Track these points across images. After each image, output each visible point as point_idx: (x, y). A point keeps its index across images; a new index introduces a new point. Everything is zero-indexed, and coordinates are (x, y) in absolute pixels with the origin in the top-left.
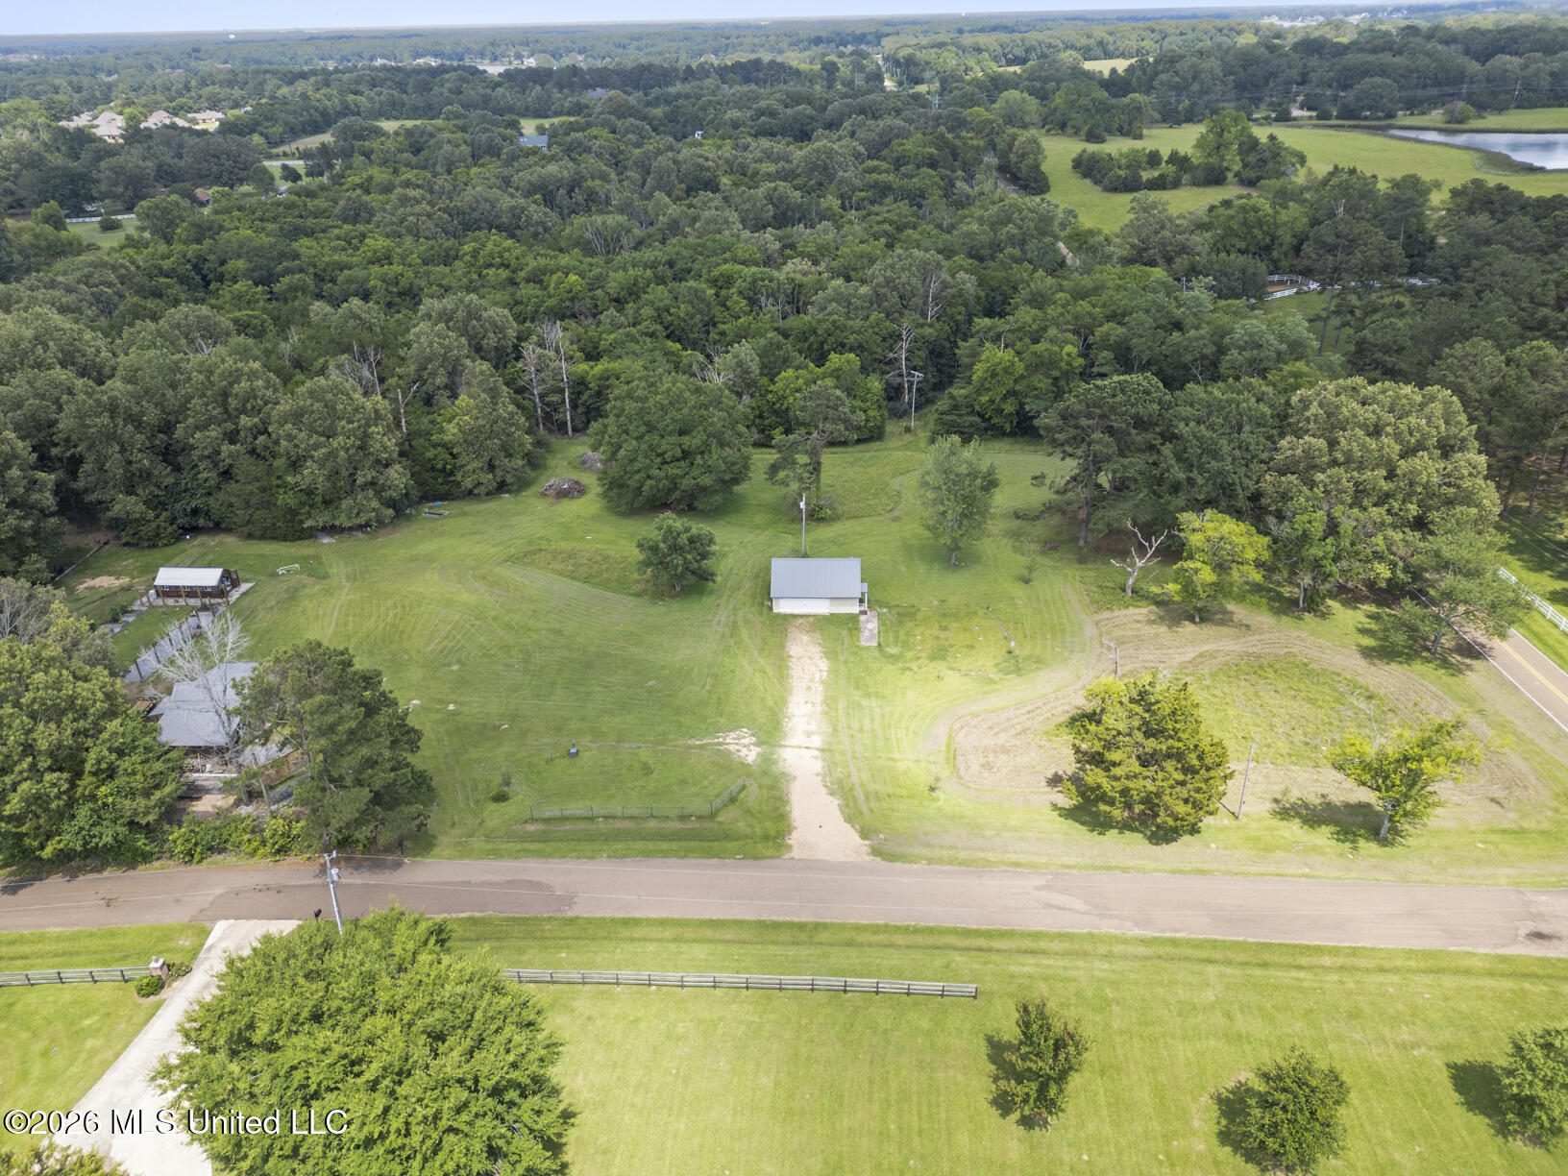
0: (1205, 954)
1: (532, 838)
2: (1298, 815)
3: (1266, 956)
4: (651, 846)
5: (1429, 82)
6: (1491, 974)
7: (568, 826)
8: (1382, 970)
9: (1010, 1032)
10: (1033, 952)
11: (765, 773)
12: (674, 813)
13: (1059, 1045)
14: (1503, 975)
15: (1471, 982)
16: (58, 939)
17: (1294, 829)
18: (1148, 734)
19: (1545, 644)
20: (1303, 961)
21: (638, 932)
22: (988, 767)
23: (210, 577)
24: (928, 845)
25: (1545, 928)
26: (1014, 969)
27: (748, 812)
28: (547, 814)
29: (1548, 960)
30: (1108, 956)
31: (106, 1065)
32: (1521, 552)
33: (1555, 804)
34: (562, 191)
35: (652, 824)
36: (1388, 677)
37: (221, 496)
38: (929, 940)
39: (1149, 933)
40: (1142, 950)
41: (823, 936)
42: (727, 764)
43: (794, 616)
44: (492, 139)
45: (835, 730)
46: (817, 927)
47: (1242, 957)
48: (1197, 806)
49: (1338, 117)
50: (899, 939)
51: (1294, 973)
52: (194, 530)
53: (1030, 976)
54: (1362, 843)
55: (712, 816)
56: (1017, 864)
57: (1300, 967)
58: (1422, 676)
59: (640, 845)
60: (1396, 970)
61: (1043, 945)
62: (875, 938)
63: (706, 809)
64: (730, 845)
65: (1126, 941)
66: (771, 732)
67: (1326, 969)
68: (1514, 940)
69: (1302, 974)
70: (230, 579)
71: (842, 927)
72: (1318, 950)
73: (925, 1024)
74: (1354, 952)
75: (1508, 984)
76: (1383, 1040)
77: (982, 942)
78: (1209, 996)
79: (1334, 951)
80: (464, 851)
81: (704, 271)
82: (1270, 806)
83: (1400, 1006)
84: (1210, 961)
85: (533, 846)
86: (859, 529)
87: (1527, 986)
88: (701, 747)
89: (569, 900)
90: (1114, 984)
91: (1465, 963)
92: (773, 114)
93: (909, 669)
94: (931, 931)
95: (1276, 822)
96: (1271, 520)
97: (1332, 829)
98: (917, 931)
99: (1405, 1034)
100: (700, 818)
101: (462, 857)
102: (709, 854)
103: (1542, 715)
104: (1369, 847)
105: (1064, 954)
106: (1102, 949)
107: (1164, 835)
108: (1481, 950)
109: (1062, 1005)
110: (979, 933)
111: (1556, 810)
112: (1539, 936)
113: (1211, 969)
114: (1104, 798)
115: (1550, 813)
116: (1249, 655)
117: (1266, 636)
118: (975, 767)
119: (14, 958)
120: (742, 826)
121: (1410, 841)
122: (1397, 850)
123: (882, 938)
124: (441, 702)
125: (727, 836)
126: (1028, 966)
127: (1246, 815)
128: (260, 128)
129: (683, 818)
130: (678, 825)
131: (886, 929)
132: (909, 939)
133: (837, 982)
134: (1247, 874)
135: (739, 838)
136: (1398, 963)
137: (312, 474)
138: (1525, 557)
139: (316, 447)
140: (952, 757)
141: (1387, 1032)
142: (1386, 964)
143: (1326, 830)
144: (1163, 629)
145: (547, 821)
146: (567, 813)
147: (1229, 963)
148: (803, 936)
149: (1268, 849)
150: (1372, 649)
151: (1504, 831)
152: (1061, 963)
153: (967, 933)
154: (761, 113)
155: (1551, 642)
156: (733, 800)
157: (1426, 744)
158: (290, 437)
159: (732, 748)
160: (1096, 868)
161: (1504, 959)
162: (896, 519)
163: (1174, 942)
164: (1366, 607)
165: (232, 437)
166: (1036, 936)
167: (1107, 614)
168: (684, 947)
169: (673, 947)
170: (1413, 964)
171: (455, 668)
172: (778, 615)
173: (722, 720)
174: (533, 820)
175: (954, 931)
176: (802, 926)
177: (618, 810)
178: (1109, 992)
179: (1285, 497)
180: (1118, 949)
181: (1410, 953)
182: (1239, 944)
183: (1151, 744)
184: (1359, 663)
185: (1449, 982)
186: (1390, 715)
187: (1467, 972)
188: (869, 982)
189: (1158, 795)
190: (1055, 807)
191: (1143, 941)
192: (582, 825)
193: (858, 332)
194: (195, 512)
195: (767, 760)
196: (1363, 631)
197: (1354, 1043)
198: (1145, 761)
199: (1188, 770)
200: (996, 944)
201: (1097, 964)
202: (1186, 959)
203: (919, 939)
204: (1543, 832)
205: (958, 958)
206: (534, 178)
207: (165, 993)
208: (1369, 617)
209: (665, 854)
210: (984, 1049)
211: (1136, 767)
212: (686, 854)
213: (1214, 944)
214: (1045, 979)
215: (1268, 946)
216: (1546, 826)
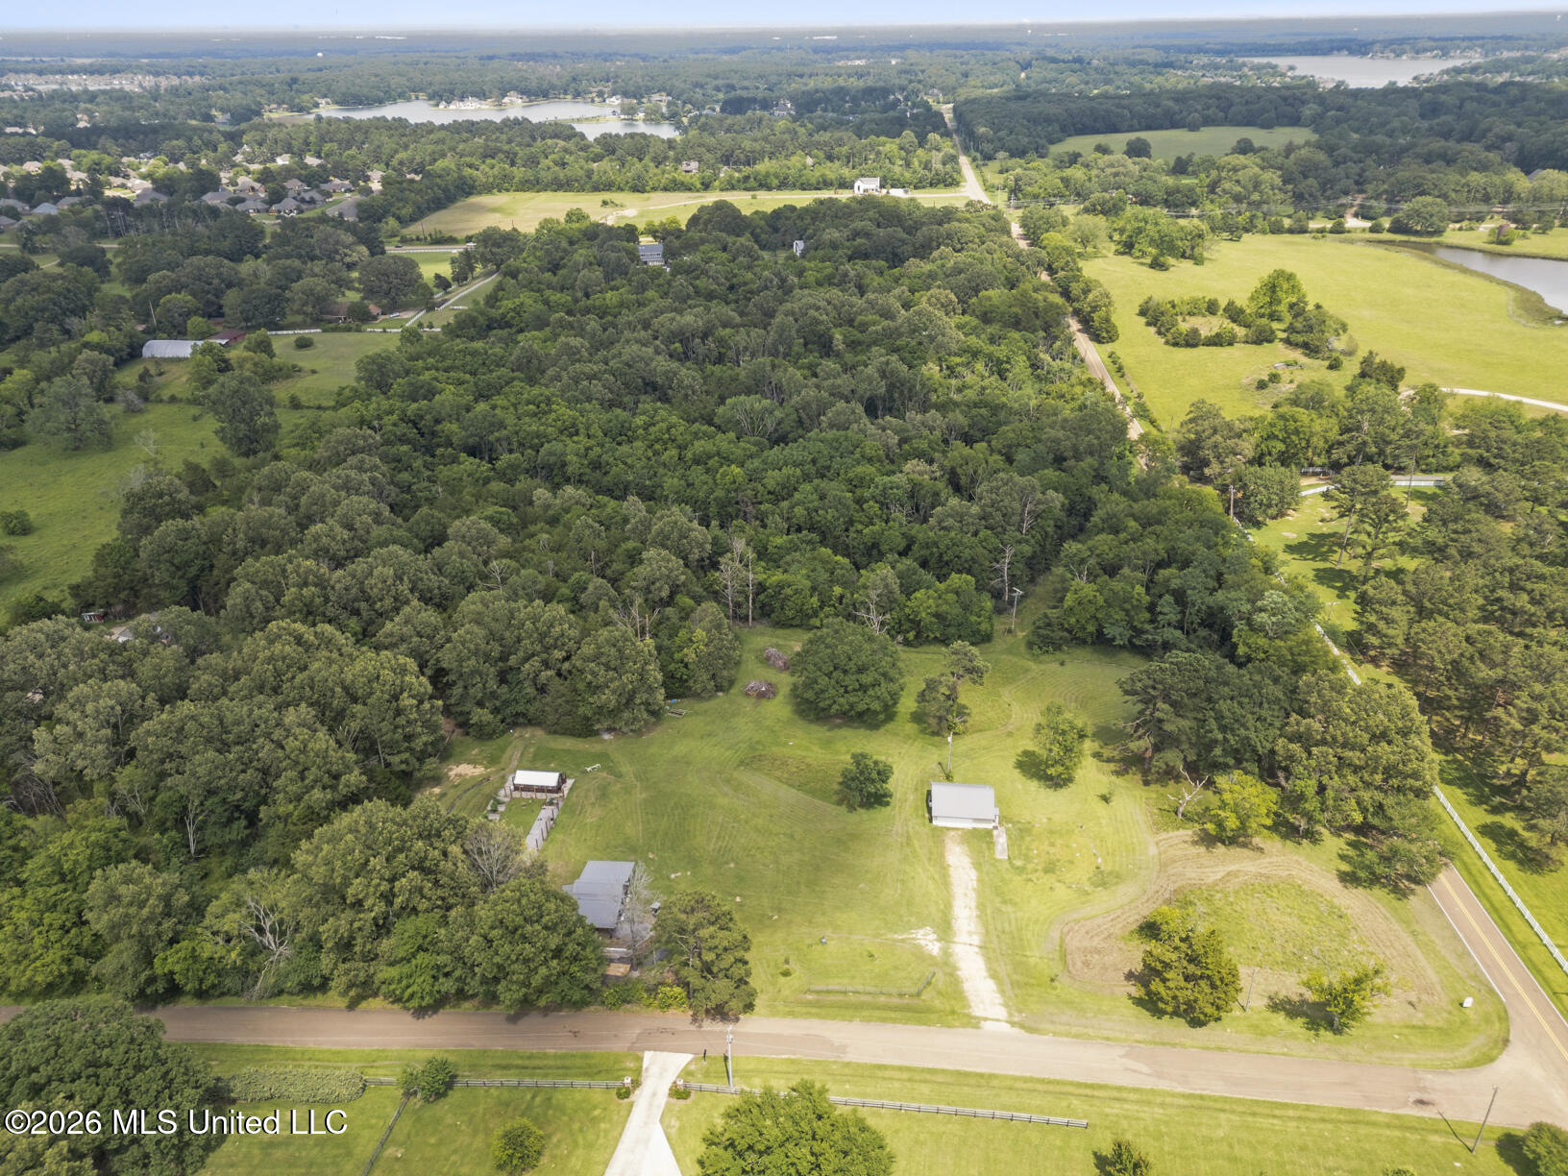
0: (1219, 1106)
1: (810, 1004)
2: (1284, 1009)
3: (1255, 1109)
4: (884, 1014)
5: (1478, 196)
6: (1388, 1126)
7: (832, 998)
8: (1323, 1120)
9: (1107, 1151)
10: (1117, 1099)
11: (946, 964)
12: (895, 991)
13: (1136, 1166)
14: (1396, 1127)
15: (1375, 1131)
16: (555, 1056)
17: (1280, 1019)
18: (1190, 961)
19: (1470, 872)
20: (1277, 1112)
21: (887, 1074)
22: (1086, 964)
23: (550, 779)
24: (1053, 1022)
25: (1425, 1097)
26: (1107, 1110)
27: (940, 993)
28: (818, 988)
29: (1423, 1118)
30: (1162, 1105)
31: (617, 1140)
32: (1467, 786)
33: (1450, 1008)
34: (697, 340)
35: (882, 999)
36: (1355, 901)
37: (537, 704)
38: (1058, 1088)
39: (1188, 1091)
40: (1182, 1102)
41: (995, 1083)
42: (920, 955)
43: (948, 829)
44: (619, 259)
45: (987, 932)
46: (992, 1076)
47: (1241, 1109)
48: (1218, 1008)
49: (1389, 231)
50: (1040, 1087)
51: (1271, 1121)
52: (515, 725)
53: (1117, 1115)
54: (1322, 1032)
55: (919, 994)
56: (1107, 1039)
57: (1275, 1117)
58: (1379, 900)
59: (877, 1013)
60: (1331, 1121)
61: (1124, 1095)
62: (1025, 1086)
63: (914, 990)
64: (932, 1016)
65: (1173, 1095)
66: (945, 929)
67: (1291, 1118)
68: (1405, 1104)
69: (1275, 1121)
70: (562, 780)
71: (1006, 1077)
72: (1285, 1106)
73: (1058, 1143)
74: (1308, 1108)
75: (1397, 1133)
76: (1318, 1165)
77: (1089, 1092)
78: (1220, 1133)
79: (1295, 1107)
80: (774, 1012)
81: (842, 471)
82: (1266, 1001)
83: (1331, 1145)
84: (1223, 1110)
85: (814, 1010)
86: (983, 743)
87: (1408, 1135)
88: (903, 941)
89: (843, 1049)
90: (1166, 1123)
91: (1374, 1118)
92: (867, 235)
93: (1031, 880)
94: (1058, 1082)
95: (1268, 1014)
96: (1281, 775)
97: (1304, 1020)
98: (1050, 1082)
99: (1331, 1162)
100: (911, 996)
101: (774, 1015)
102: (920, 1022)
103: (1455, 936)
104: (1326, 1035)
105: (1137, 1102)
106: (1159, 1100)
107: (1196, 1023)
108: (1385, 1110)
109: (1135, 1135)
110: (1086, 1086)
111: (1450, 1013)
112: (1421, 1102)
113: (1222, 1116)
114: (1161, 999)
115: (1445, 1015)
116: (1261, 875)
117: (1274, 859)
118: (1079, 964)
119: (534, 1068)
120: (937, 1003)
121: (1353, 1031)
122: (1344, 1037)
123: (1029, 1085)
124: (730, 894)
125: (929, 1010)
126: (1115, 1109)
127: (1251, 1009)
128: (393, 209)
129: (901, 995)
130: (895, 1001)
131: (1031, 1080)
132: (1044, 1087)
133: (1007, 1114)
134: (1248, 1051)
135: (936, 1012)
136: (1334, 1116)
137: (607, 698)
138: (1471, 790)
139: (612, 680)
140: (1064, 956)
141: (1321, 1160)
142: (1327, 1117)
143: (1300, 1021)
144: (1202, 849)
145: (818, 992)
146: (830, 987)
147: (1233, 1112)
148: (983, 1082)
149: (1263, 1034)
150: (1346, 874)
151: (1414, 1027)
152: (1136, 1108)
153: (1079, 1085)
154: (856, 234)
155: (1474, 872)
156: (929, 983)
157: (1358, 982)
158: (594, 674)
159: (923, 942)
160: (1155, 1043)
161: (1398, 1117)
162: (1010, 734)
163: (1202, 1097)
164: (1347, 835)
165: (546, 664)
166: (1119, 1089)
167: (1164, 835)
168: (916, 1086)
169: (908, 1084)
170: (1342, 1117)
171: (732, 865)
172: (936, 828)
173: (913, 919)
174: (809, 991)
175: (1071, 1084)
176: (981, 1076)
177: (860, 988)
178: (1163, 1129)
179: (1291, 758)
180: (1168, 1100)
181: (1341, 1110)
182: (1240, 1100)
183: (1192, 969)
184: (1336, 885)
185: (1363, 1130)
186: (1353, 932)
187: (1374, 1124)
188: (1026, 1115)
189: (1195, 1001)
190: (1130, 997)
191: (1183, 1096)
192: (840, 997)
193: (971, 548)
194: (517, 714)
195: (946, 953)
196: (1342, 857)
197: (1301, 1166)
198: (1187, 978)
199: (1213, 986)
200: (1096, 1093)
201: (1156, 1109)
202: (1209, 1108)
203: (1051, 1088)
204: (1438, 1029)
205: (1075, 1102)
206: (674, 326)
207: (632, 1098)
208: (1349, 844)
209: (894, 1021)
210: (1092, 1160)
211: (1183, 984)
212: (907, 1021)
213: (1225, 1100)
214: (1126, 1117)
215: (1257, 1102)
216: (1441, 1024)
